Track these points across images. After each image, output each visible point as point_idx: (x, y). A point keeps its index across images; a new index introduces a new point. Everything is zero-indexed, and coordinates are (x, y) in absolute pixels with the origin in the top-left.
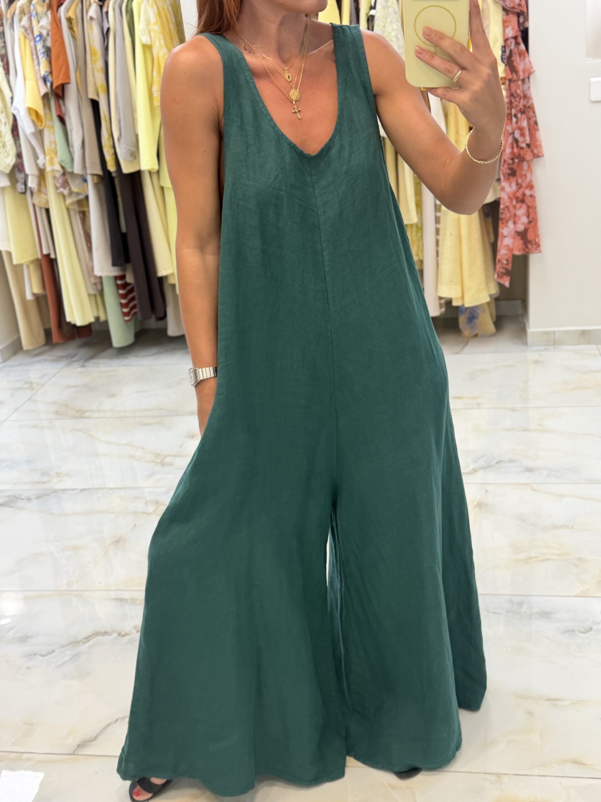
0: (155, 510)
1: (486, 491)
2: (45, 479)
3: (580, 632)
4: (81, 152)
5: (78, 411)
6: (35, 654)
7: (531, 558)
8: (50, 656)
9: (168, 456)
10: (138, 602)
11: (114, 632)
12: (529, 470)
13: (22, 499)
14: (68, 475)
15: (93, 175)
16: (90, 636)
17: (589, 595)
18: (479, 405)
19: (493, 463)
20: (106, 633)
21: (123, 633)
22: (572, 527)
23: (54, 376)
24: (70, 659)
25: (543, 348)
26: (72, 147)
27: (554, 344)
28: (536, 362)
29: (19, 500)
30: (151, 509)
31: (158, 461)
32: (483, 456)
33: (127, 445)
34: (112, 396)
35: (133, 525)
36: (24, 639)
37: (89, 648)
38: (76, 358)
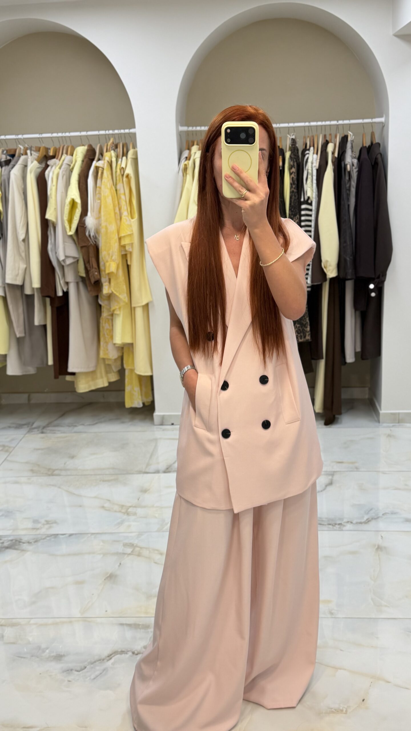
0: (132, 552)
1: (382, 537)
2: (39, 526)
5: (49, 469)
6: (72, 670)
8: (84, 671)
9: (130, 507)
10: (140, 626)
11: (128, 651)
12: (407, 520)
13: (24, 543)
14: (55, 522)
16: (111, 655)
18: (357, 468)
19: (380, 515)
20: (122, 652)
21: (136, 652)
23: (21, 440)
24: (101, 674)
25: (391, 425)
27: (399, 423)
28: (389, 436)
29: (21, 543)
30: (129, 550)
31: (123, 511)
32: (371, 509)
33: (95, 497)
34: (72, 457)
35: (119, 564)
36: (59, 658)
37: (113, 664)
38: (34, 426)
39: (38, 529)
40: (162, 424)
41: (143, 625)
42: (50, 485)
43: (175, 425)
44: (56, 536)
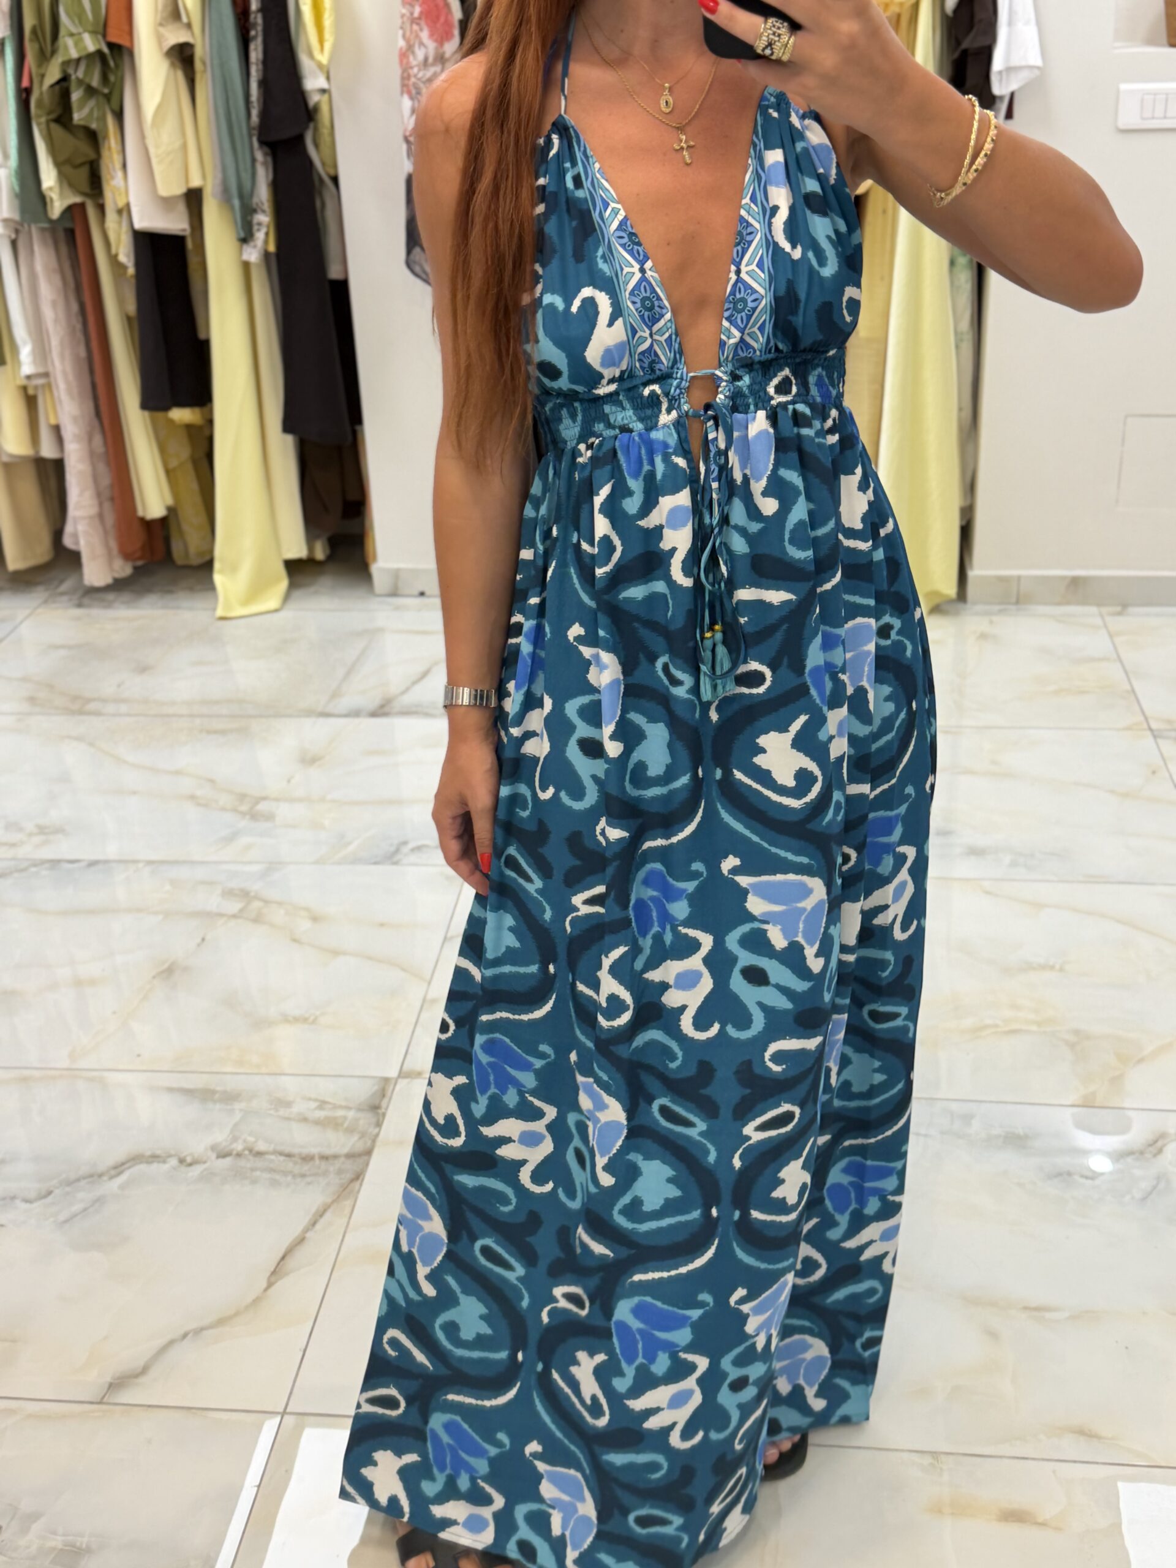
0: (241, 911)
2: (18, 837)
3: (1082, 1176)
5: (75, 698)
6: (13, 1198)
7: (986, 1027)
8: (43, 1201)
9: (264, 798)
10: (217, 1096)
11: (170, 1156)
12: (975, 852)
14: (60, 830)
16: (123, 1164)
17: (1096, 1105)
20: (154, 1158)
21: (189, 1159)
22: (1061, 970)
24: (85, 1210)
25: (996, 608)
27: (1017, 602)
28: (983, 636)
30: (234, 906)
31: (244, 808)
34: (143, 669)
35: (199, 940)
37: (122, 1187)
38: (64, 587)
40: (394, 593)
41: (225, 1092)
42: (69, 737)
43: (430, 596)
44: (55, 863)
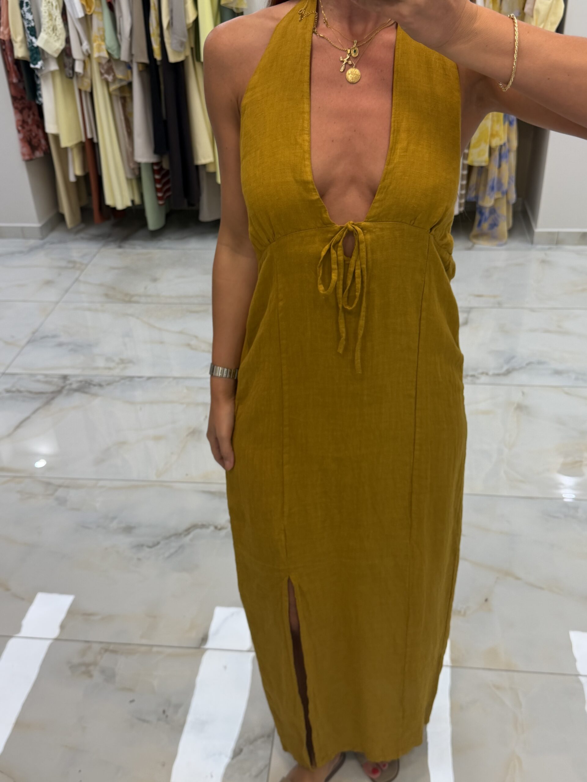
1: (523, 393)
4: (129, 39)
13: (95, 385)
15: (139, 63)
18: (499, 304)
19: (525, 365)
23: (95, 255)
26: (120, 34)
29: (92, 386)
32: (513, 357)
33: (181, 333)
36: (128, 529)
39: (110, 369)
